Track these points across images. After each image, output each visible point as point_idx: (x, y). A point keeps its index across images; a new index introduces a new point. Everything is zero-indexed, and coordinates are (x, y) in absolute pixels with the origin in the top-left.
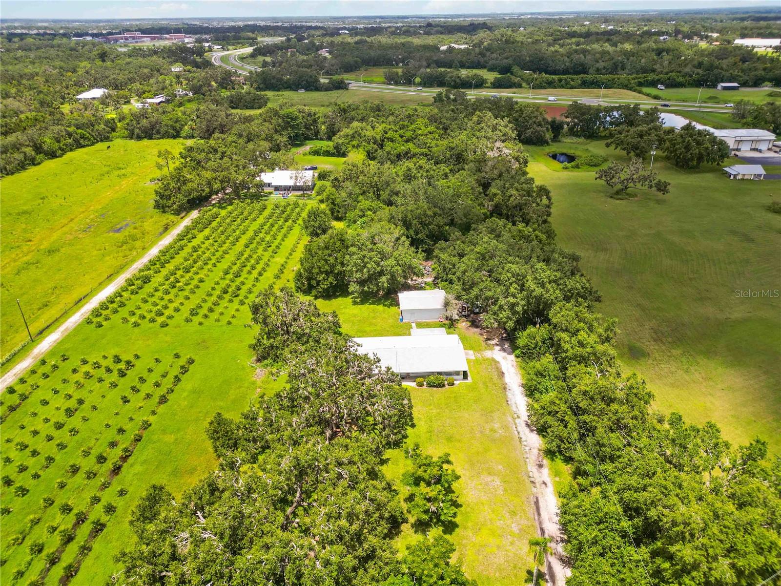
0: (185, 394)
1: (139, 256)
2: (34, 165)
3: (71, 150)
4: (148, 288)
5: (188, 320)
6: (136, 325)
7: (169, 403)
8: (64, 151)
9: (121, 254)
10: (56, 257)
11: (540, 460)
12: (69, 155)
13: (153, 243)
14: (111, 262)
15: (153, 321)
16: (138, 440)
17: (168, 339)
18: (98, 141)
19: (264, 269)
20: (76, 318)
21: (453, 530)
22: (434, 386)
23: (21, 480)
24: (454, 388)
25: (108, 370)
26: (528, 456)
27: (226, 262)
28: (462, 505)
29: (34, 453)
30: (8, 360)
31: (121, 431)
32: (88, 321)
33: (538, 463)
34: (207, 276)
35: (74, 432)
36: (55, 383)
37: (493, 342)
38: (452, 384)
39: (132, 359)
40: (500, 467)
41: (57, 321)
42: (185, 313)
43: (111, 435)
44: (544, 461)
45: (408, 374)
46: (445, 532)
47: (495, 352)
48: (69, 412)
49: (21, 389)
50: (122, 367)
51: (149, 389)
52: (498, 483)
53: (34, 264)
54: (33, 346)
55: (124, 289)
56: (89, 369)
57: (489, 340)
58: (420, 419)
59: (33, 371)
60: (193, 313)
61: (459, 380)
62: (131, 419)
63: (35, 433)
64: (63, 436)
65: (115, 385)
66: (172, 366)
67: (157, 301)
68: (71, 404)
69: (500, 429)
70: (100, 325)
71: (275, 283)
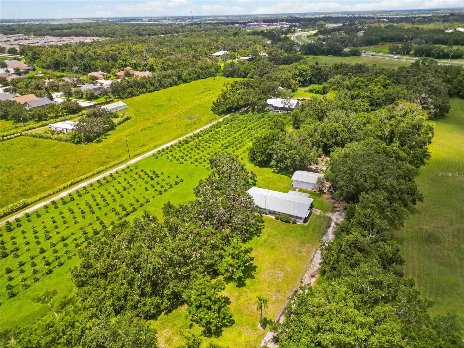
0: (170, 193)
1: (192, 131)
2: (176, 85)
3: (195, 80)
4: (186, 146)
5: (192, 163)
6: (171, 160)
7: (162, 195)
8: (191, 80)
9: (185, 129)
10: (160, 126)
11: (315, 274)
12: (193, 82)
13: (201, 127)
14: (179, 132)
15: (178, 160)
16: (141, 206)
17: (179, 169)
18: (209, 77)
19: (241, 147)
20: (150, 153)
21: (242, 286)
22: (284, 221)
23: (95, 208)
24: (295, 226)
25: (148, 176)
26: (310, 269)
27: (226, 141)
28: (254, 278)
29: (105, 200)
30: (117, 164)
31: (138, 201)
32: (154, 155)
33: (313, 274)
34: (213, 145)
35: (122, 196)
36: (127, 176)
37: (338, 209)
38: (295, 223)
39: (159, 174)
40: (289, 269)
41: (144, 152)
42: (193, 160)
43: (133, 201)
44: (317, 275)
45: (274, 212)
46: (237, 286)
47: (335, 214)
48: (125, 189)
49: (115, 175)
50: (154, 176)
51: (158, 187)
52: (282, 276)
53: (150, 128)
54: (129, 161)
55: (176, 145)
56: (142, 174)
57: (336, 207)
58: (264, 234)
59: (123, 170)
60: (196, 160)
61: (300, 222)
62: (144, 197)
63: (109, 193)
64: (117, 197)
65: (147, 183)
66: (173, 181)
67: (185, 152)
68: (128, 186)
69: (304, 252)
70: (157, 158)
71: (241, 155)
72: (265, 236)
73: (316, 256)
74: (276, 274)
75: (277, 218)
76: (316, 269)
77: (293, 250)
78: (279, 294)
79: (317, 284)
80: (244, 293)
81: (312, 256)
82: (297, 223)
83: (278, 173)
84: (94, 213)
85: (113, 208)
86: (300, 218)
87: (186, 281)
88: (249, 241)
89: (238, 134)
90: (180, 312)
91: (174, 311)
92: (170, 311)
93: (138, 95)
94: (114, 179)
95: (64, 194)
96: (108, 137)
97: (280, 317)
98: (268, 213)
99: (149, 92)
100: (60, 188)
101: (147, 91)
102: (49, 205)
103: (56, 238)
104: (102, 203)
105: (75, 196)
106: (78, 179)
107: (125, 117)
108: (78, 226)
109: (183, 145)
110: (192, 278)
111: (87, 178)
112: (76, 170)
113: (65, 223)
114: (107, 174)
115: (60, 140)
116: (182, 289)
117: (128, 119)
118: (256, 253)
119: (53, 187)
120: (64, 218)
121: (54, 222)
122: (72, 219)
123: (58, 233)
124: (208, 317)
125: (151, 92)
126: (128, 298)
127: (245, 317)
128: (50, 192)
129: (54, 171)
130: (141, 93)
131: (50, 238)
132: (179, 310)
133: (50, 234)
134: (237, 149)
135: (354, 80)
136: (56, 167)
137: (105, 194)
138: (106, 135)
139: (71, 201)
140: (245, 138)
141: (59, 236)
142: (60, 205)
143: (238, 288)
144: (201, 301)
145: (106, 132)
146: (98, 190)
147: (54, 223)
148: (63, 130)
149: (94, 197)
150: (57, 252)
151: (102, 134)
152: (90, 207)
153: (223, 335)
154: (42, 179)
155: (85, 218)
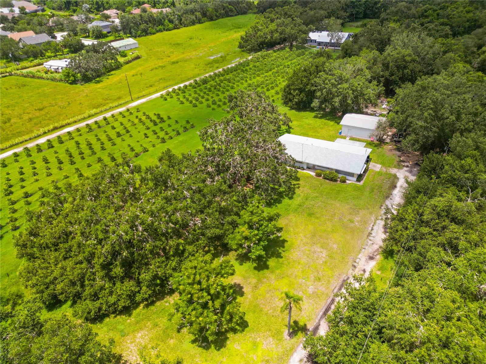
0: (176, 142)
1: (212, 70)
2: (200, 23)
3: (223, 18)
4: (203, 87)
5: (209, 106)
6: (182, 103)
7: (165, 144)
8: (218, 17)
9: (204, 69)
10: (174, 66)
11: (375, 254)
12: (220, 20)
14: (196, 71)
15: (191, 102)
16: (136, 157)
17: (192, 113)
18: (239, 14)
19: (273, 88)
20: (158, 95)
21: (262, 269)
22: (328, 179)
23: (77, 158)
24: (344, 185)
25: (151, 121)
26: (367, 248)
27: (254, 80)
28: (282, 257)
29: (91, 148)
30: (116, 106)
31: (132, 150)
32: (162, 96)
33: (371, 255)
34: (238, 86)
35: (114, 144)
36: (125, 121)
37: (406, 164)
38: (344, 181)
39: (165, 118)
40: (335, 246)
41: (150, 94)
42: (210, 102)
43: (127, 150)
44: (378, 256)
45: (314, 166)
46: (255, 268)
47: (401, 171)
48: (119, 135)
49: (110, 120)
50: (158, 121)
51: (162, 134)
52: (324, 256)
53: (162, 67)
54: (131, 103)
55: (190, 85)
56: (144, 118)
57: (403, 161)
58: (299, 195)
59: (121, 113)
60: (214, 103)
61: (351, 181)
62: (141, 146)
63: (99, 139)
64: (108, 145)
65: (148, 128)
66: (181, 126)
67: (202, 94)
68: (123, 132)
69: (358, 222)
70: (166, 100)
71: (273, 96)
72: (300, 198)
73: (375, 228)
74: (314, 252)
75: (318, 175)
76: (376, 247)
77: (340, 219)
78: (320, 284)
79: (379, 270)
80: (265, 280)
81: (370, 229)
82: (347, 181)
83: (321, 118)
84: (75, 163)
85: (99, 158)
86: (352, 175)
87: (177, 259)
88: (277, 204)
89: (270, 73)
90: (167, 304)
91: (158, 304)
92: (153, 303)
93: (154, 34)
94: (108, 123)
95: (42, 141)
96: (110, 77)
97: (320, 320)
98: (305, 167)
99: (167, 30)
100: (39, 133)
101: (164, 29)
102: (21, 153)
103: (18, 193)
104: (87, 152)
105: (56, 144)
106: (64, 123)
107: (134, 55)
108: (51, 178)
109: (199, 86)
110: (186, 254)
111: (75, 122)
112: (65, 113)
113: (35, 175)
114: (100, 118)
115: (53, 80)
116: (170, 271)
117: (138, 58)
118: (287, 221)
119: (32, 131)
120: (35, 168)
121: (22, 173)
122: (45, 171)
123: (23, 187)
124: (202, 320)
125: (170, 30)
126: (87, 282)
127: (265, 318)
128: (26, 137)
129: (38, 114)
130: (158, 31)
131: (11, 193)
132: (166, 302)
133: (12, 189)
134: (268, 90)
135: (423, 8)
136: (40, 110)
137: (93, 141)
138: (109, 75)
139: (49, 148)
140: (279, 78)
141: (24, 190)
142: (34, 154)
143: (256, 272)
144: (192, 295)
145: (109, 71)
146: (85, 136)
147: (21, 175)
148: (58, 69)
149: (79, 144)
150: (15, 211)
151: (104, 74)
152: (71, 156)
153: (227, 346)
154: (21, 123)
155: (61, 169)
